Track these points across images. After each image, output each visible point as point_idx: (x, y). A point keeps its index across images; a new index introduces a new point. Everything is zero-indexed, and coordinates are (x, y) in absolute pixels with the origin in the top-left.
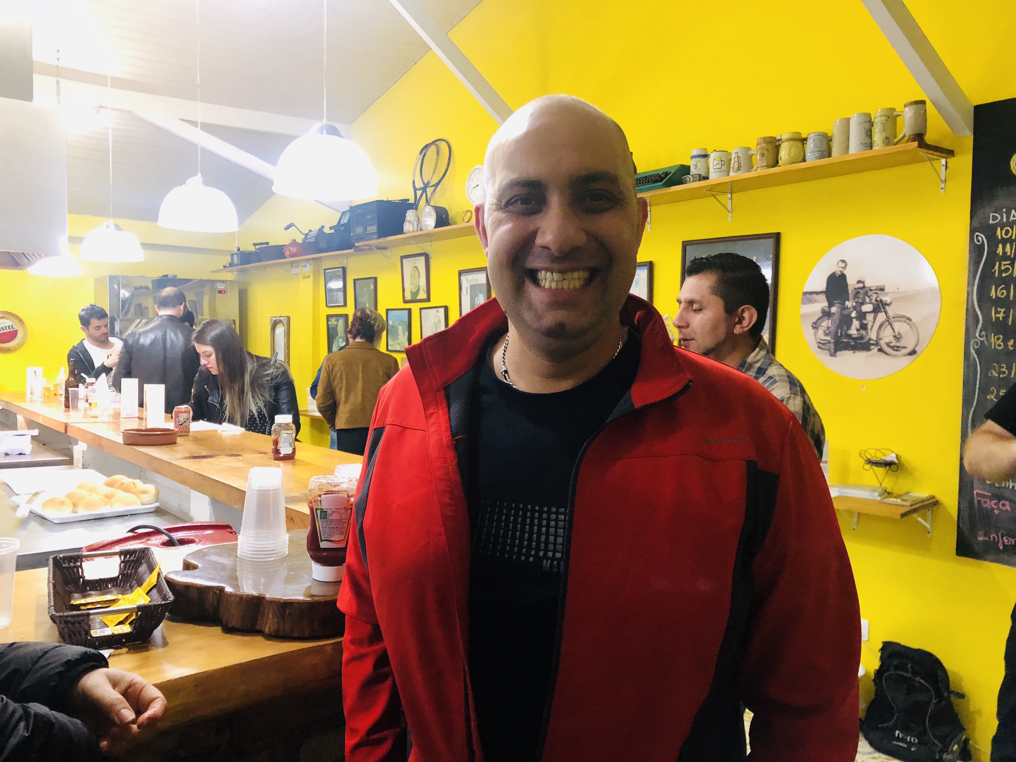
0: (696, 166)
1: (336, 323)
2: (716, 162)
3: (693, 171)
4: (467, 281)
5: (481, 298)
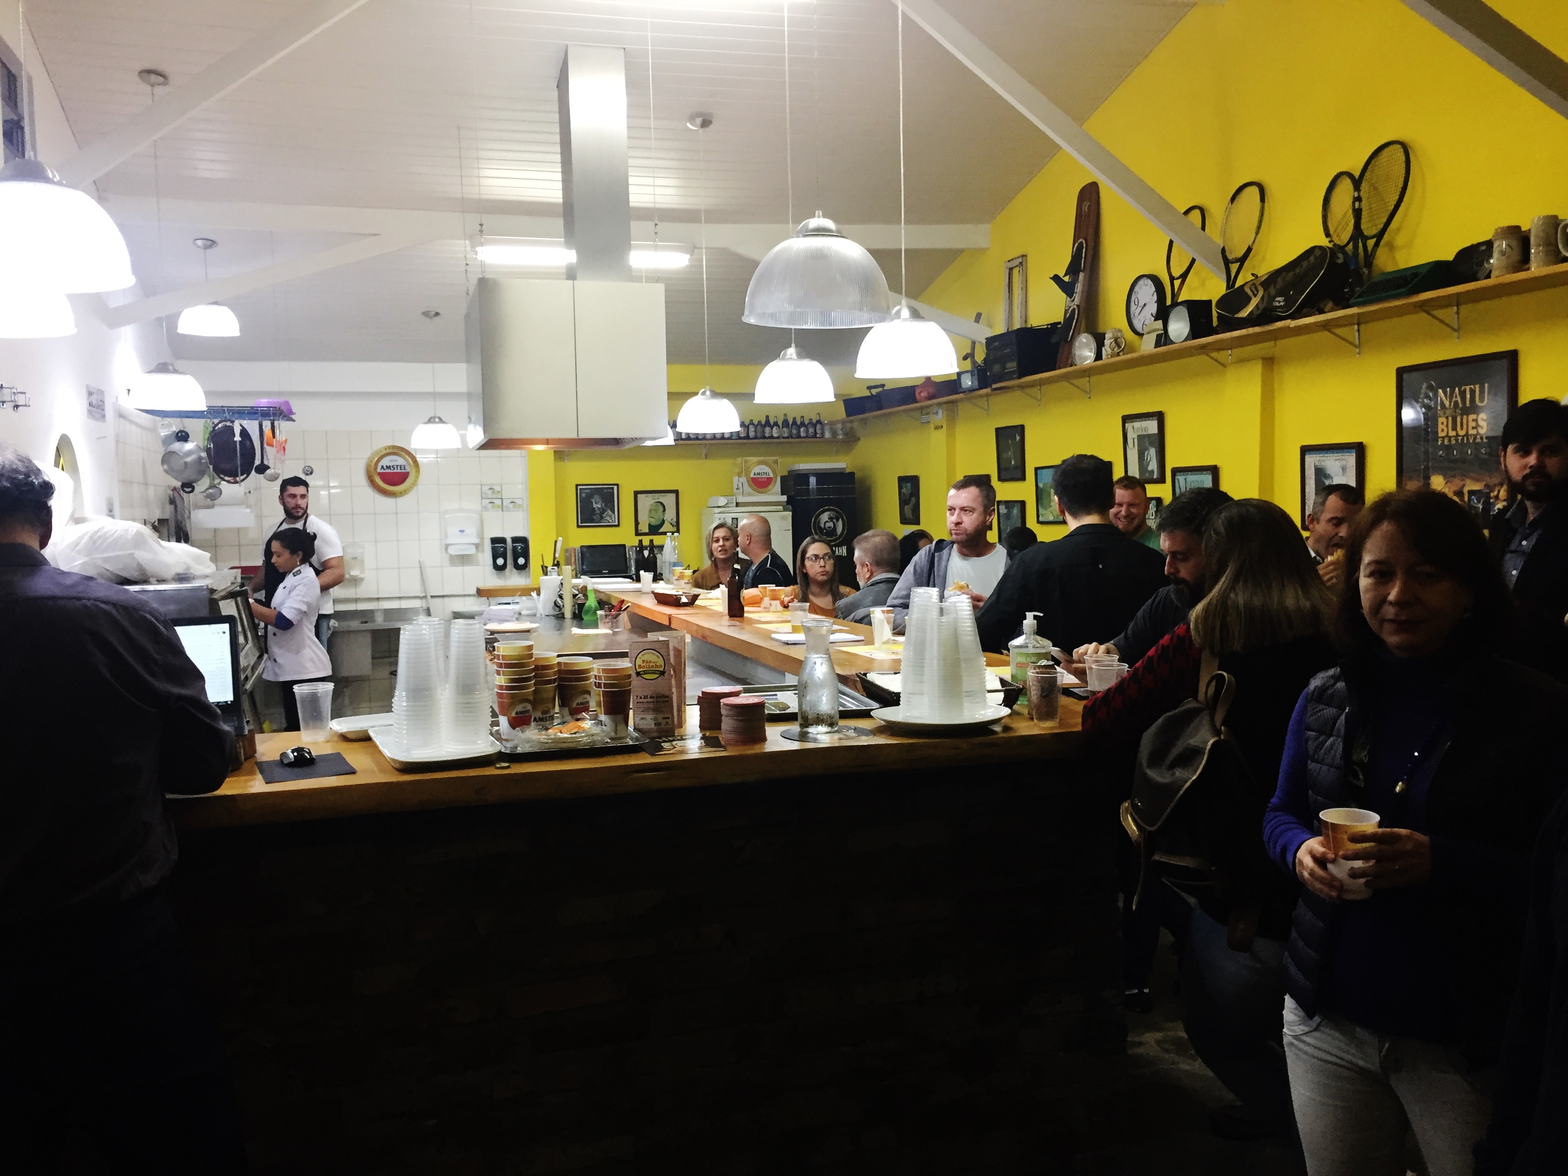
4: (1135, 429)
5: (1152, 452)
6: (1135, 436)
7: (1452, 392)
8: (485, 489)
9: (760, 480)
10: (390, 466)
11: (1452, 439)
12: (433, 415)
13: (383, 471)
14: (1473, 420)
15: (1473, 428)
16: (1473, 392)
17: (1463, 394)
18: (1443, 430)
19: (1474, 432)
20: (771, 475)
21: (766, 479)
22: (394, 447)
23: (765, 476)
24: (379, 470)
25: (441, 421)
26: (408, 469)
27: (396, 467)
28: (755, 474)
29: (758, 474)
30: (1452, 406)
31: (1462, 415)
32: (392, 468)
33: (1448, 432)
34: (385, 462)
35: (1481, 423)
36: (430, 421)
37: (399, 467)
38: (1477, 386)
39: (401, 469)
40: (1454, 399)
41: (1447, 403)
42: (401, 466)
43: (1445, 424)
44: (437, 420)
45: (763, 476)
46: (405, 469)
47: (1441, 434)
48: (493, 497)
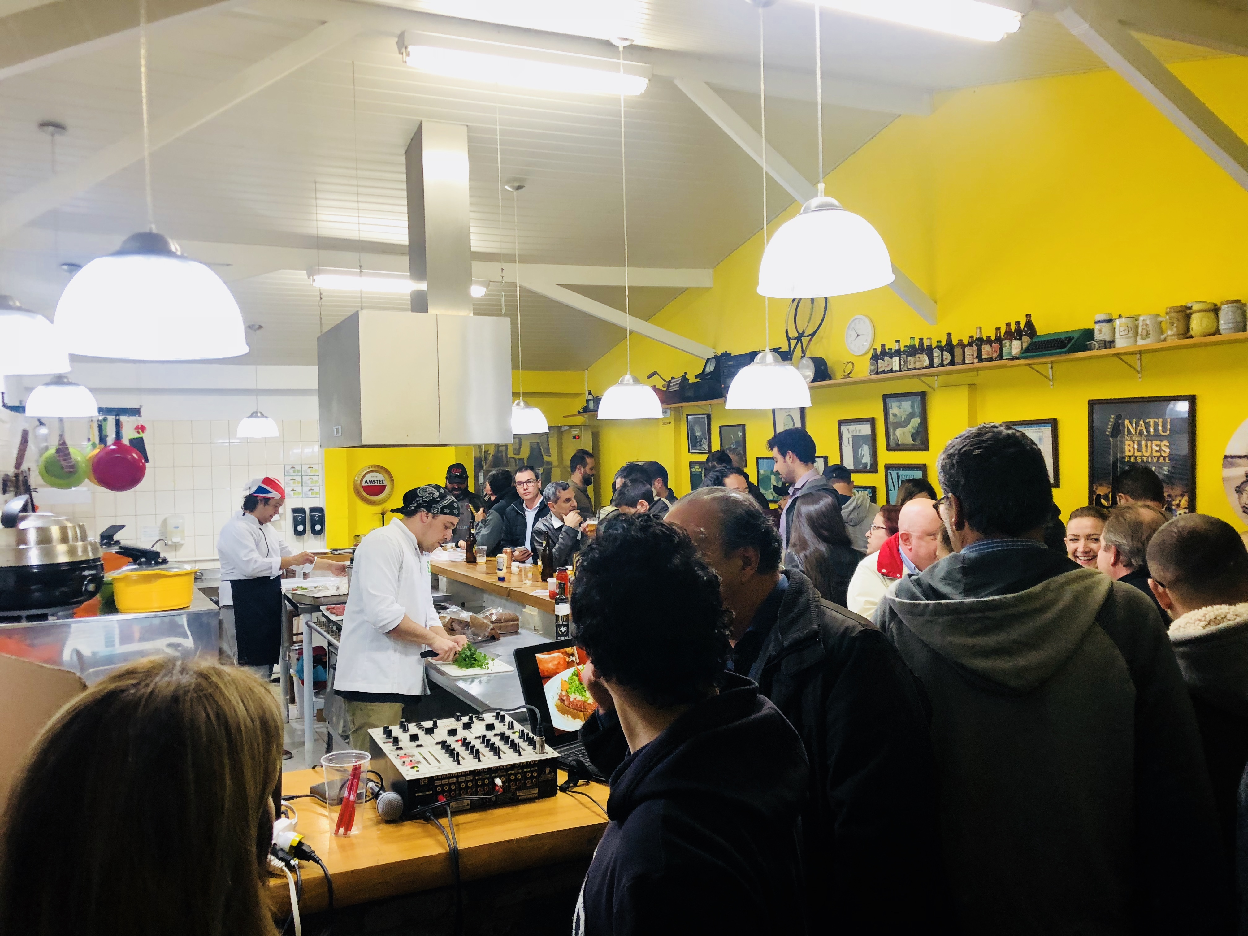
0: (1100, 331)
2: (1122, 329)
3: (1098, 336)
4: (848, 432)
5: (865, 450)
6: (850, 436)
7: (1137, 424)
8: (288, 468)
11: (1138, 458)
12: (255, 411)
14: (1157, 445)
15: (1157, 451)
16: (1156, 424)
17: (1147, 425)
18: (1129, 451)
19: (1158, 454)
25: (263, 416)
30: (1138, 434)
31: (1147, 441)
33: (1134, 453)
35: (1164, 448)
36: (253, 415)
38: (1161, 420)
40: (1139, 428)
41: (1133, 432)
43: (1132, 446)
44: (259, 414)
47: (1127, 453)
48: (294, 474)
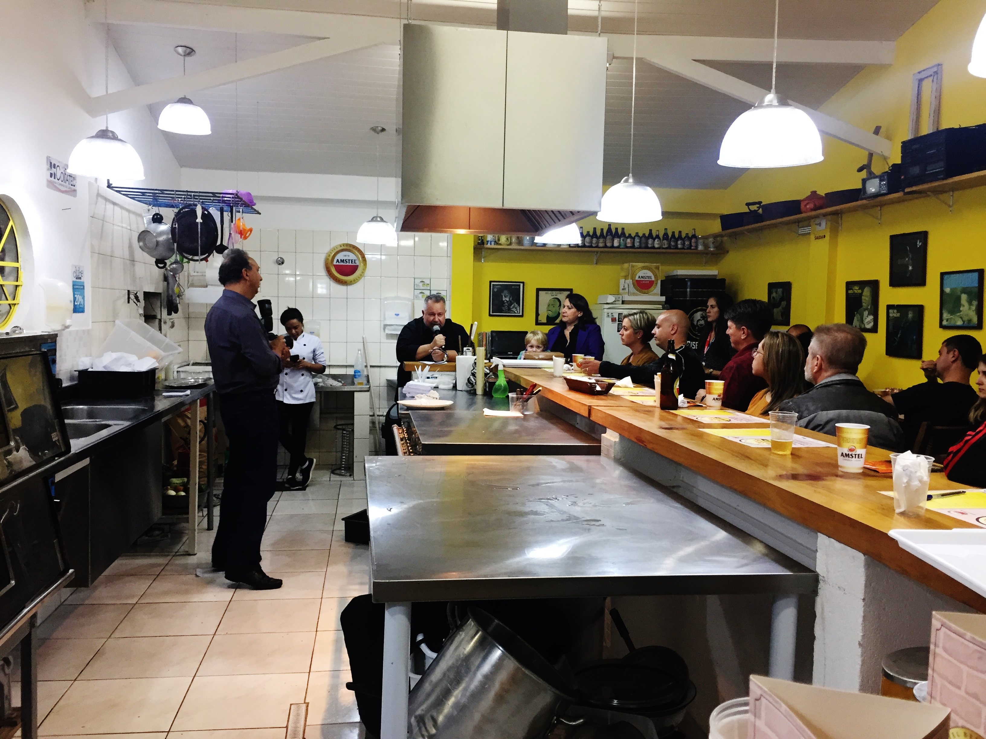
1: (860, 291)
8: (418, 281)
9: (643, 282)
10: (343, 260)
12: (376, 215)
13: (338, 264)
20: (653, 279)
21: (648, 282)
22: (347, 245)
23: (648, 279)
24: (335, 263)
25: (382, 220)
26: (357, 263)
27: (348, 261)
28: (639, 277)
29: (642, 277)
32: (345, 262)
34: (340, 256)
36: (374, 219)
37: (350, 261)
39: (352, 263)
42: (352, 260)
44: (379, 219)
45: (646, 279)
46: (355, 263)
48: (423, 288)
